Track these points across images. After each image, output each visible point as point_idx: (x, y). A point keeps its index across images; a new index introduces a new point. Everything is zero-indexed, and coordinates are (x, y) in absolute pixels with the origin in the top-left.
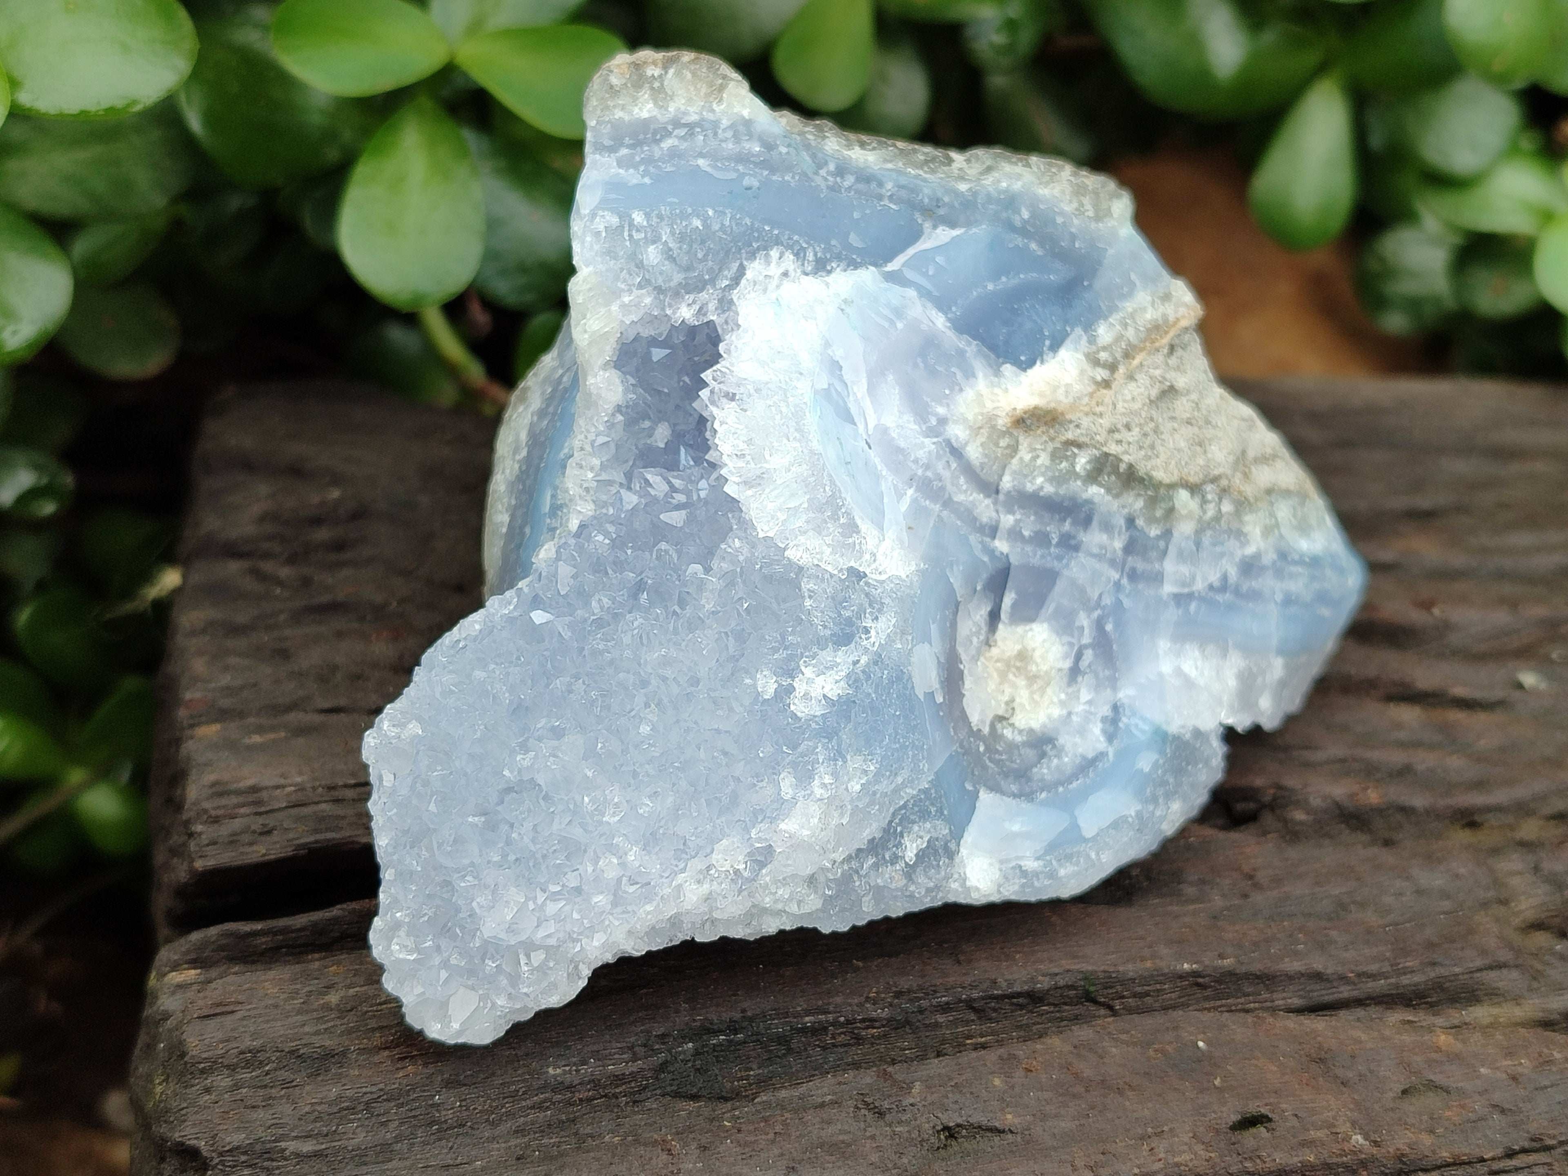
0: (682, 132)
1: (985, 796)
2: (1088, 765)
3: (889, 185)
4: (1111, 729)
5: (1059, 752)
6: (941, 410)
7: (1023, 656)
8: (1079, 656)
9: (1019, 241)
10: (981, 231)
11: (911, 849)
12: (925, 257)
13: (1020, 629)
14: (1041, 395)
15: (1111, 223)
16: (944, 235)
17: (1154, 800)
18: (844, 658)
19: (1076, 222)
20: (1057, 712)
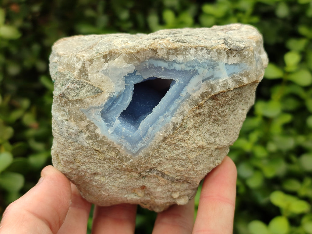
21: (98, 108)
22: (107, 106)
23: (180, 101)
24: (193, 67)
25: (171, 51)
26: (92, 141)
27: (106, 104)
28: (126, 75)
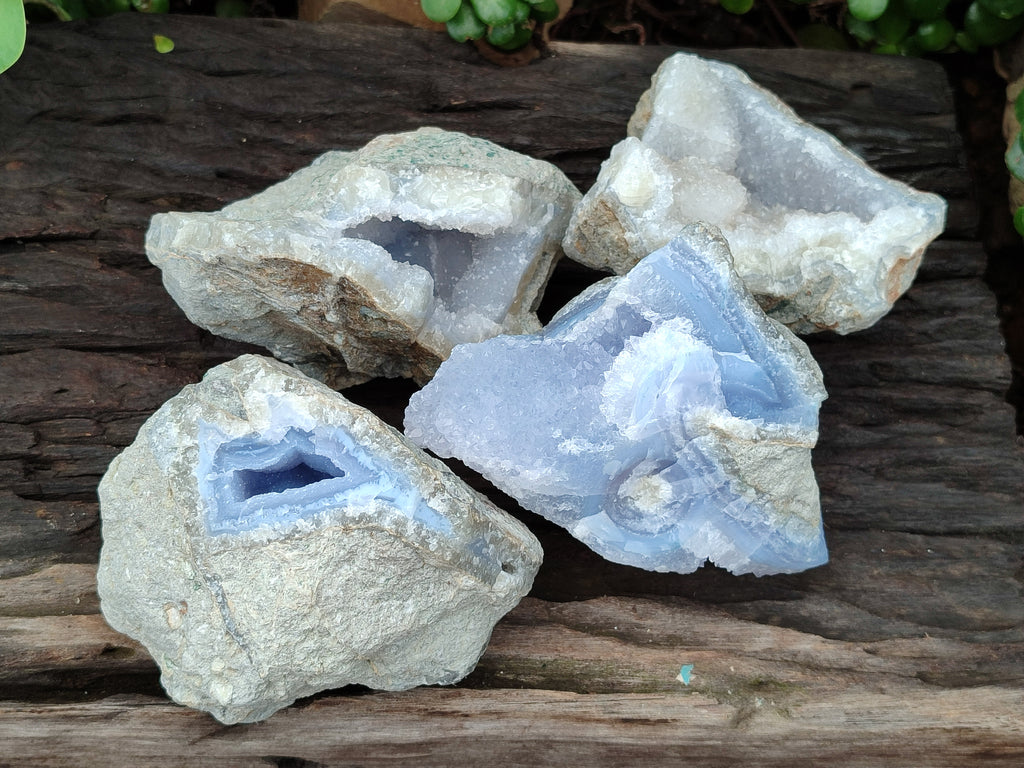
0: (698, 263)
1: (603, 513)
2: (645, 533)
3: (745, 330)
4: (664, 530)
5: (640, 522)
6: (689, 406)
7: (657, 488)
8: (675, 503)
9: (768, 379)
10: (758, 367)
11: (562, 507)
12: (734, 359)
13: (663, 481)
14: (727, 427)
15: (811, 397)
16: (747, 358)
17: (657, 559)
18: (588, 446)
19: (798, 388)
20: (652, 511)
21: (223, 436)
22: (235, 445)
23: (328, 504)
24: (380, 469)
25: (371, 431)
26: (176, 472)
27: (237, 440)
28: (296, 427)
